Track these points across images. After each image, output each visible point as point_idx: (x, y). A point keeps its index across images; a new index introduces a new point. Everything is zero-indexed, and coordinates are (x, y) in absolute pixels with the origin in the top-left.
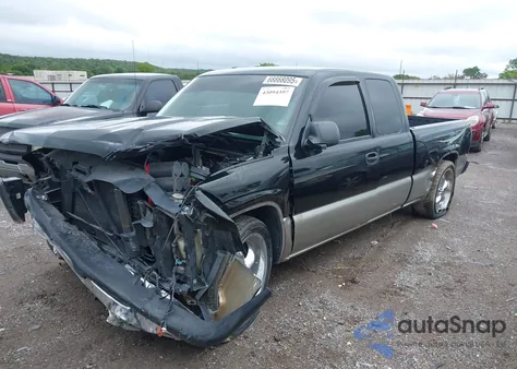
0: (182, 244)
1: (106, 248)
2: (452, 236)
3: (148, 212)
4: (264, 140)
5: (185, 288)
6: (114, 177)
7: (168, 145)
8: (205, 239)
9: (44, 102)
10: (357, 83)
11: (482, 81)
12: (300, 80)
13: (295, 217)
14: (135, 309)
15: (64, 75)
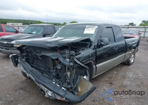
0: (69, 74)
1: (44, 75)
2: (136, 70)
3: (59, 64)
4: (89, 43)
5: (69, 86)
6: (49, 54)
7: (66, 45)
8: (76, 72)
9: (14, 32)
10: (112, 27)
11: (135, 27)
12: (97, 26)
13: (97, 65)
14: (54, 92)
15: (16, 24)
